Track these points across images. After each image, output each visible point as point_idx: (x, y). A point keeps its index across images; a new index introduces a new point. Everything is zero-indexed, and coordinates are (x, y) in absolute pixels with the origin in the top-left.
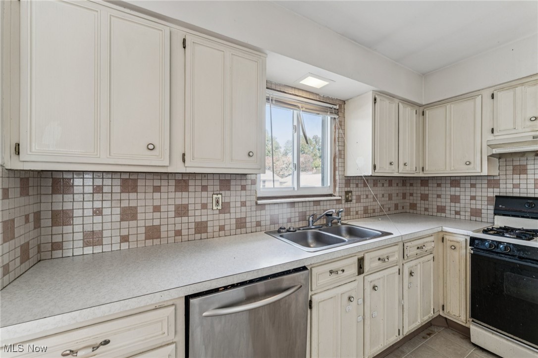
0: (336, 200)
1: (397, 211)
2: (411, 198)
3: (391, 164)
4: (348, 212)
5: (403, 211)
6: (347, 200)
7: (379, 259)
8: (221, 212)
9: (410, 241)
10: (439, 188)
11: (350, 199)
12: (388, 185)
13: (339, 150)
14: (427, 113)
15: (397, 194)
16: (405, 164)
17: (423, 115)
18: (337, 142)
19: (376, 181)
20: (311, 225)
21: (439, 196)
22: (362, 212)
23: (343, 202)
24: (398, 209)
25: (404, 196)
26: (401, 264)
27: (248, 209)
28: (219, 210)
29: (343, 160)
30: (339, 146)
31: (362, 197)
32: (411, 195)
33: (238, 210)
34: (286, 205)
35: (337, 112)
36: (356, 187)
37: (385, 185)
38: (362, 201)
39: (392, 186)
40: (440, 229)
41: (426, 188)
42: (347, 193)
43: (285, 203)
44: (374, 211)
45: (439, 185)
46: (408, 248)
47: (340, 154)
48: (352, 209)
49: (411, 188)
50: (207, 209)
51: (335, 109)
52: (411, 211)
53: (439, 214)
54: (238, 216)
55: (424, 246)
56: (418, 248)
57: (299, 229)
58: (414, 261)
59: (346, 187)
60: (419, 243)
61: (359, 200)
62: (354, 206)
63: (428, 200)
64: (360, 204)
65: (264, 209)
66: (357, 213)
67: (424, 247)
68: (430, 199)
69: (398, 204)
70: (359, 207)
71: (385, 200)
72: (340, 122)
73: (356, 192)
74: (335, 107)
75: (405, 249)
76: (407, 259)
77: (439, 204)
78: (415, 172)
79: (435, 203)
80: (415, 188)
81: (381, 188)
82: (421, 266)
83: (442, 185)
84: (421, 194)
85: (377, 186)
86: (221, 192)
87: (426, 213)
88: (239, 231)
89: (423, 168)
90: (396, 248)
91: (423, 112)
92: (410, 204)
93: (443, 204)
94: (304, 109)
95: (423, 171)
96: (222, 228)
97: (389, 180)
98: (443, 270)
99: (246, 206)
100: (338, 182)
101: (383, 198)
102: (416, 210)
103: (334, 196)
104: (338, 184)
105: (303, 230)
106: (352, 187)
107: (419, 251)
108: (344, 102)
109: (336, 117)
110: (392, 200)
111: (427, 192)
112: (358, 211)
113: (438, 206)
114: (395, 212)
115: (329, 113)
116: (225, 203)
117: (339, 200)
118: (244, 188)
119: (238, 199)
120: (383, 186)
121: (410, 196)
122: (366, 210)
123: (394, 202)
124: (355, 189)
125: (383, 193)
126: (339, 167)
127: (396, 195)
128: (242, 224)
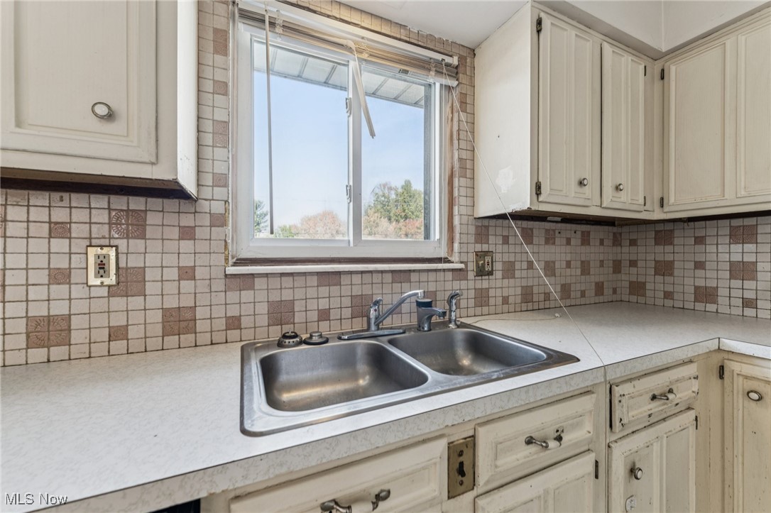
0: (453, 270)
1: (601, 299)
2: (633, 270)
3: (581, 183)
4: (482, 299)
5: (615, 298)
6: (482, 272)
7: (530, 441)
8: (112, 291)
9: (630, 380)
10: (699, 248)
11: (488, 268)
12: (579, 242)
13: (460, 159)
14: (673, 70)
15: (602, 262)
16: (618, 188)
17: (662, 78)
18: (456, 142)
19: (551, 232)
20: (373, 327)
21: (700, 265)
22: (519, 299)
23: (471, 275)
24: (602, 294)
25: (617, 267)
26: (603, 446)
27: (202, 286)
28: (109, 286)
29: (469, 183)
30: (459, 149)
31: (517, 266)
32: (633, 263)
33: (171, 288)
34: (315, 278)
35: (454, 72)
36: (503, 244)
37: (573, 242)
38: (517, 274)
39: (589, 244)
40: (713, 345)
41: (669, 248)
42: (480, 255)
43: (311, 274)
44: (547, 296)
45: (700, 240)
46: (623, 399)
47: (463, 168)
48: (492, 293)
49: (633, 249)
50: (70, 283)
51: (448, 65)
52: (633, 298)
53: (700, 306)
54: (172, 303)
55: (671, 391)
56: (654, 398)
57: (340, 338)
58: (643, 434)
59: (476, 242)
60: (657, 383)
61: (509, 271)
62: (497, 285)
63: (671, 275)
64: (512, 281)
65: (252, 288)
66: (505, 300)
67: (671, 396)
68: (676, 273)
69: (603, 283)
70: (512, 288)
71: (573, 273)
72: (463, 96)
73: (501, 254)
74: (448, 60)
75: (615, 401)
76: (622, 430)
77: (701, 283)
78: (642, 208)
79: (689, 281)
80: (641, 249)
81: (563, 249)
82: (661, 445)
83: (708, 240)
84: (656, 262)
85: (554, 243)
86: (113, 242)
87: (669, 303)
88: (172, 340)
89: (662, 199)
90: (587, 403)
91: (663, 71)
92: (631, 283)
93: (712, 284)
94: (365, 56)
95: (662, 206)
96: (117, 333)
97: (582, 232)
98: (723, 451)
99: (194, 278)
100: (457, 230)
101: (568, 270)
102: (644, 295)
103: (449, 262)
104: (457, 236)
105: (348, 339)
106: (494, 245)
107: (655, 406)
108: (473, 52)
109: (454, 83)
110: (589, 274)
111: (669, 258)
112: (508, 297)
113: (697, 288)
114: (597, 299)
115: (433, 73)
116: (127, 268)
117: (460, 270)
118: (188, 233)
119: (171, 260)
120: (568, 242)
121: (630, 245)
122: (527, 295)
123: (594, 279)
124: (499, 248)
125: (568, 259)
126: (459, 196)
127: (598, 264)
128: (183, 324)
